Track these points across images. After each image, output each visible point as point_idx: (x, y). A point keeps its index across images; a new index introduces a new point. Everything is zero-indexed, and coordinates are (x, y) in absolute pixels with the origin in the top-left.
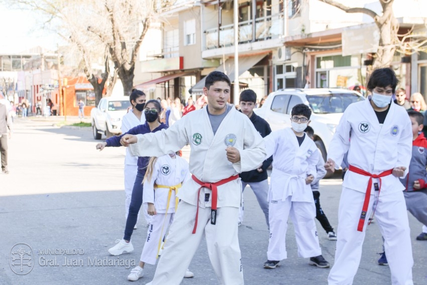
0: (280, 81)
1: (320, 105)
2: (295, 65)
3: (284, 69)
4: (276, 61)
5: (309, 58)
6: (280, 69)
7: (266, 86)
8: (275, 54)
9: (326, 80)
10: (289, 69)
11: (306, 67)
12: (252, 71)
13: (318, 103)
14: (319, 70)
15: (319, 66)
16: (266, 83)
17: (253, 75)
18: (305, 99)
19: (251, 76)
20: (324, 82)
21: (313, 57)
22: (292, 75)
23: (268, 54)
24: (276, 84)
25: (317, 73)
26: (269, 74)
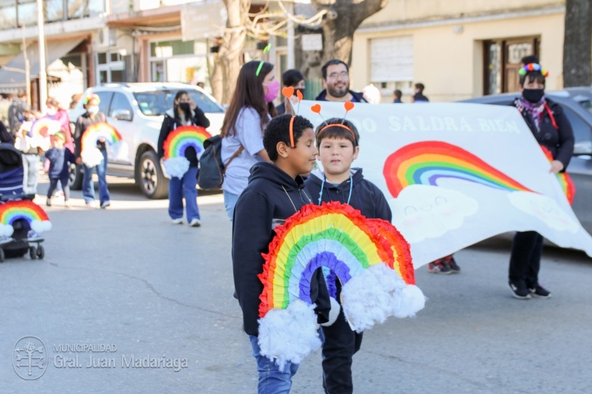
0: (104, 74)
1: (152, 104)
2: (123, 53)
3: (108, 58)
4: (97, 47)
5: (140, 43)
6: (102, 58)
7: (86, 81)
8: (95, 38)
9: (162, 73)
10: (115, 57)
11: (137, 56)
12: (66, 60)
13: (149, 102)
14: (153, 59)
15: (153, 54)
16: (86, 76)
17: (67, 65)
18: (133, 97)
19: (64, 66)
20: (161, 75)
21: (145, 42)
22: (119, 65)
23: (86, 37)
24: (98, 77)
25: (152, 63)
26: (88, 64)
